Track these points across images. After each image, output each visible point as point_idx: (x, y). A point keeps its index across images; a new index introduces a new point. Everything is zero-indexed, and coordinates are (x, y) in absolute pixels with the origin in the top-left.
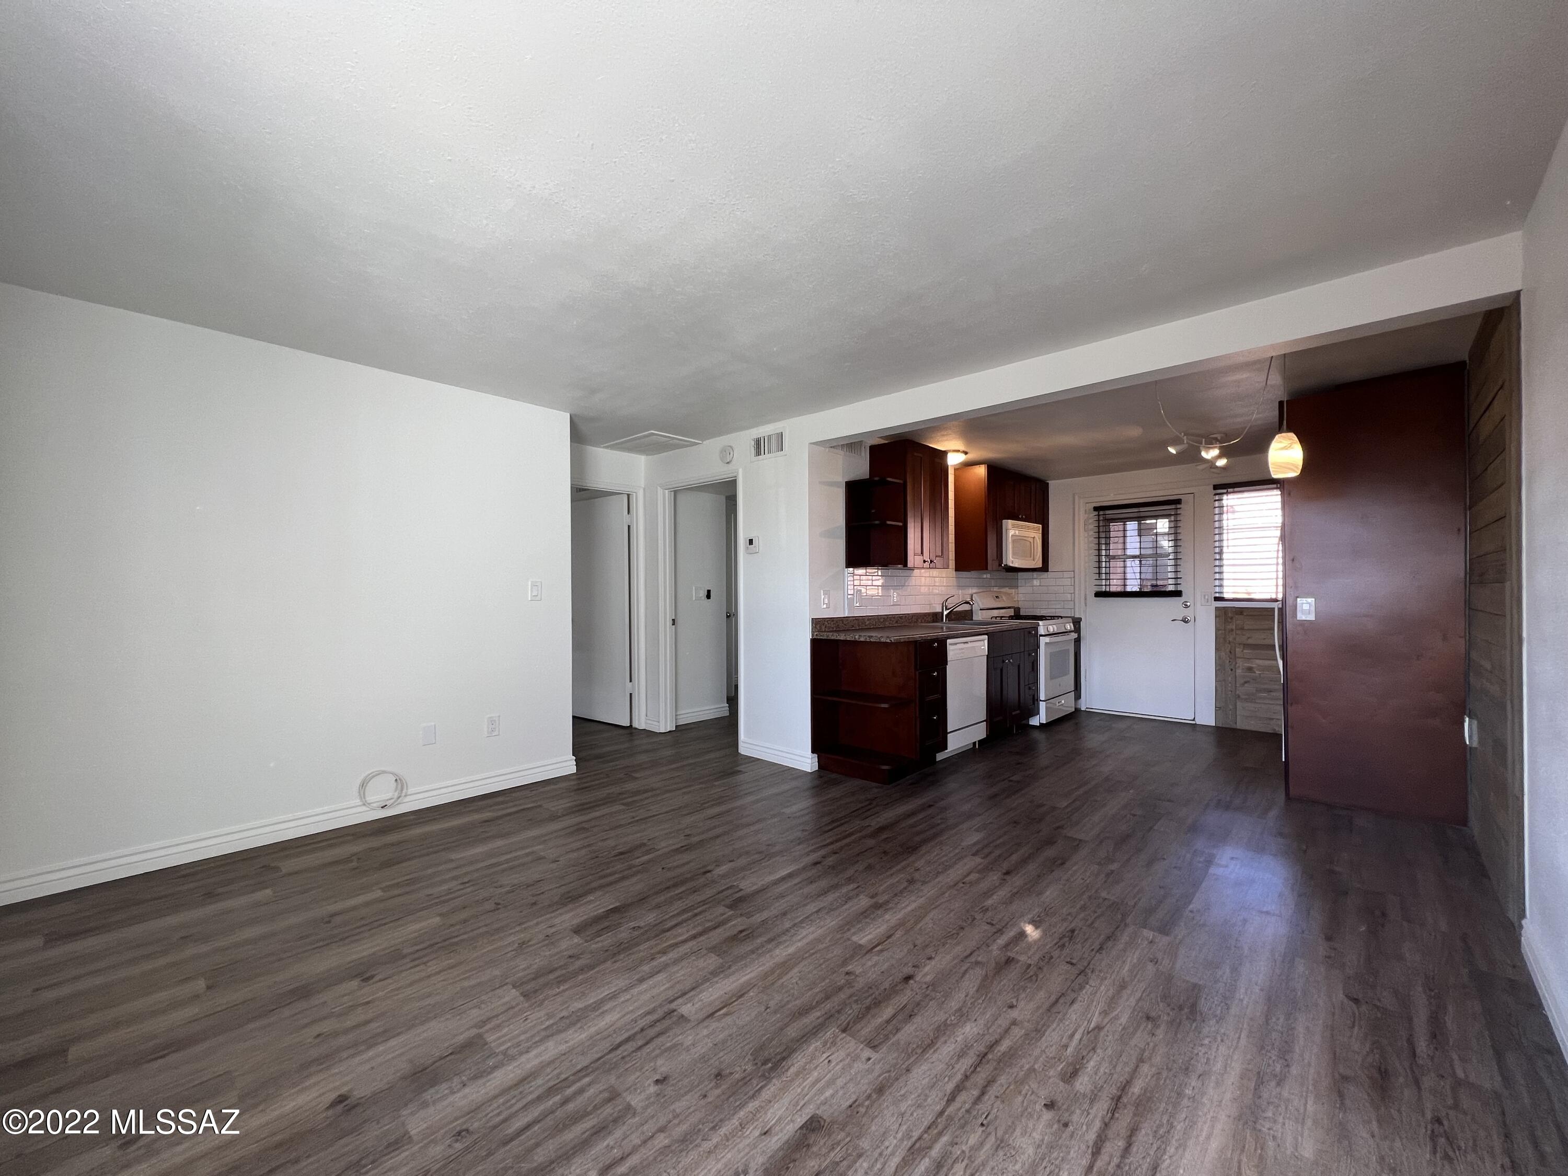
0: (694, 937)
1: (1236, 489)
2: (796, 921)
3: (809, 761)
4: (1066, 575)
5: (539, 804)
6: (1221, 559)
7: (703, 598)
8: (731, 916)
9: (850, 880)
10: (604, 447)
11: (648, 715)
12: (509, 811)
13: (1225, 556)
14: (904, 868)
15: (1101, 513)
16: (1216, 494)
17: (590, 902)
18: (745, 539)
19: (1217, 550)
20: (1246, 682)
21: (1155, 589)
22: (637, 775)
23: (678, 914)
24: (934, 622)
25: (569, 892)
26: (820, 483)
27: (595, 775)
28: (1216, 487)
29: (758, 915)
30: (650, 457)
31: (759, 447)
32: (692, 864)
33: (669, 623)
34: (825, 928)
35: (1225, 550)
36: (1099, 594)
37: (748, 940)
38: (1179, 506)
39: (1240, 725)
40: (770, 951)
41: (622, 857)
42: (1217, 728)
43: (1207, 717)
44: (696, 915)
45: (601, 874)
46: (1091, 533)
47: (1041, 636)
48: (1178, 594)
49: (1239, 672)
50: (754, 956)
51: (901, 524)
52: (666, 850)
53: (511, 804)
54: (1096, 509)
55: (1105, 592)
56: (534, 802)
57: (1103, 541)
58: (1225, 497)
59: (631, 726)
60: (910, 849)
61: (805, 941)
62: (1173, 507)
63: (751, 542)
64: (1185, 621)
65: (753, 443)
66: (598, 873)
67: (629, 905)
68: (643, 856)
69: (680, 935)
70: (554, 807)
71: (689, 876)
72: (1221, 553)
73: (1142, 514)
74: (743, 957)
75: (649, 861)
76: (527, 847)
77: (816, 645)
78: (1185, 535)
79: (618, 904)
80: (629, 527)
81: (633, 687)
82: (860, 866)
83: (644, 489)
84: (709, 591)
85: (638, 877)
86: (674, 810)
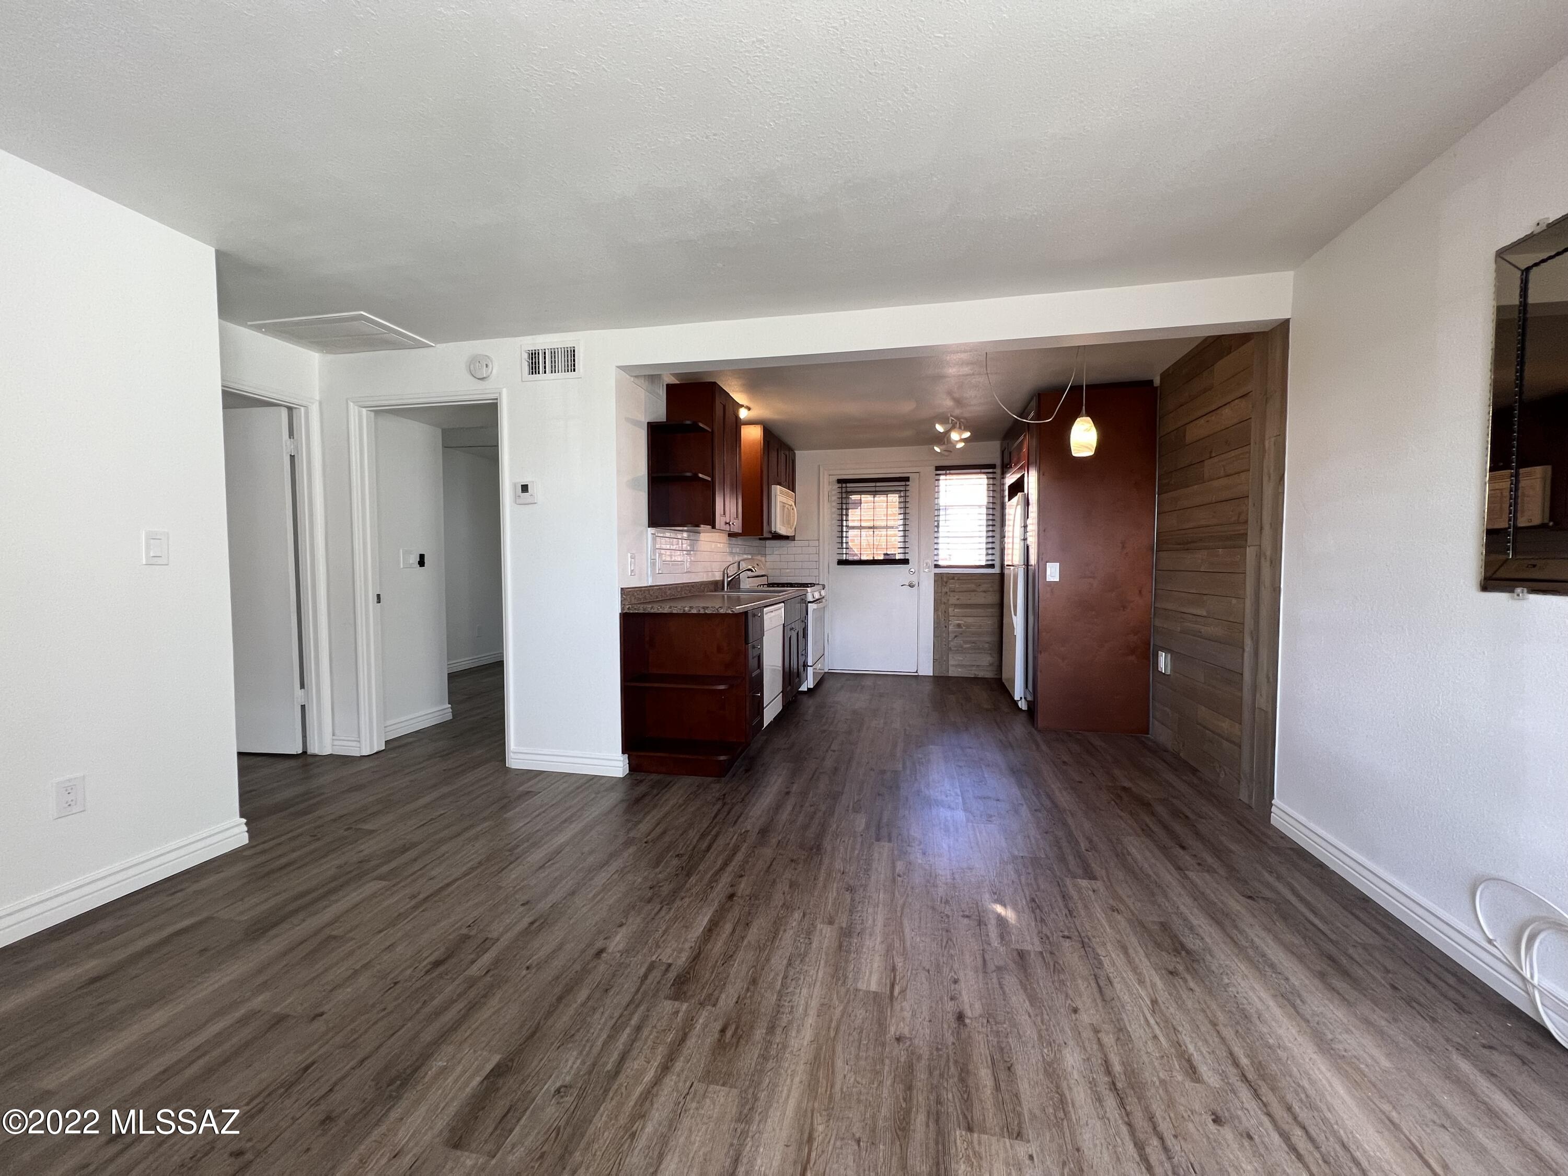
0: (665, 1068)
1: (952, 472)
2: (778, 987)
3: (621, 764)
4: (811, 543)
5: (205, 915)
6: (938, 532)
7: (415, 566)
8: (688, 1011)
9: (788, 907)
10: (251, 327)
11: (337, 732)
12: (141, 945)
13: (941, 529)
14: (829, 875)
15: (844, 485)
16: (937, 475)
17: (443, 1071)
18: (515, 485)
19: (936, 524)
20: (956, 636)
21: (887, 557)
22: (368, 827)
23: (611, 1038)
24: (715, 591)
25: (386, 1068)
26: (627, 419)
27: (291, 839)
28: (938, 468)
29: (723, 996)
30: (330, 357)
31: (535, 363)
32: (568, 947)
33: (372, 598)
34: (818, 984)
35: (941, 524)
36: (841, 562)
37: (743, 1042)
38: (907, 483)
39: (951, 674)
40: (785, 1047)
41: (441, 969)
42: (934, 677)
43: (927, 669)
44: (639, 1029)
45: (427, 1010)
46: (834, 504)
47: (809, 602)
48: (905, 562)
49: (951, 628)
50: (771, 1064)
51: (709, 479)
52: (509, 935)
53: (137, 931)
54: (839, 481)
55: (846, 560)
56: (191, 914)
57: (844, 512)
58: (942, 477)
59: (305, 753)
60: (815, 850)
61: (812, 1012)
62: (903, 483)
63: (525, 488)
64: (911, 586)
65: (526, 356)
66: (418, 1012)
67: (520, 1051)
68: (478, 957)
69: (642, 1072)
70: (242, 913)
71: (577, 967)
72: (938, 526)
73: (877, 489)
74: (760, 1071)
75: (497, 962)
76: (235, 1005)
77: (626, 618)
78: (912, 510)
79: (496, 1058)
80: (292, 457)
81: (307, 695)
82: (782, 887)
83: (320, 403)
84: (422, 557)
85: (498, 996)
86: (473, 869)
